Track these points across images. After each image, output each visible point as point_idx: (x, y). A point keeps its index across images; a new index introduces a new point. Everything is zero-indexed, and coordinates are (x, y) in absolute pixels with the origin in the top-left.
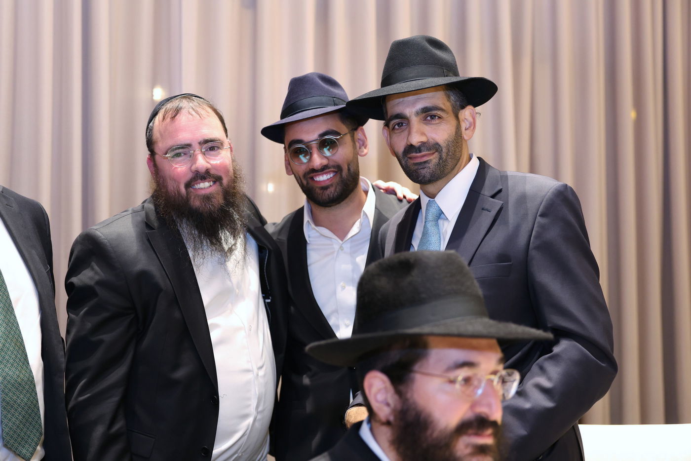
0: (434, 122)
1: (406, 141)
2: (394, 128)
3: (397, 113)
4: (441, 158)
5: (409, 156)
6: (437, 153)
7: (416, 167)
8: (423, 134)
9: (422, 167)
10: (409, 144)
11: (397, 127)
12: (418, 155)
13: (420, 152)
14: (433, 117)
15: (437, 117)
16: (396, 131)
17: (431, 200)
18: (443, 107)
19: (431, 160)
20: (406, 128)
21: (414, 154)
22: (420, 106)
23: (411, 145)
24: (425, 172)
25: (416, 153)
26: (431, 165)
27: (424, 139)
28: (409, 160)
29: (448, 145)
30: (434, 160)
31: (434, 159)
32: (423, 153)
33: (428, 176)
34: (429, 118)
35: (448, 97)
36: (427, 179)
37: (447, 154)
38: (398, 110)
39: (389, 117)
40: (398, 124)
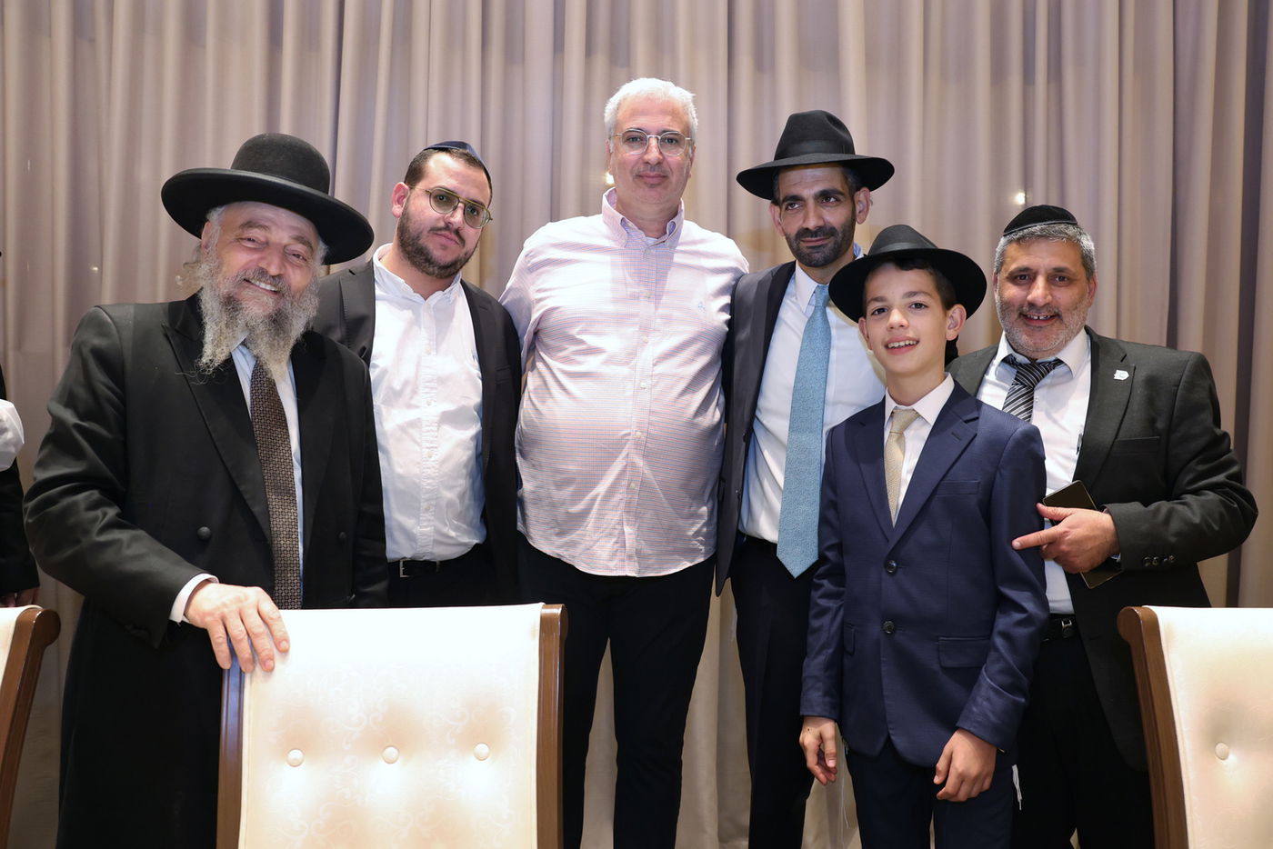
0: (830, 205)
1: (801, 222)
2: (787, 209)
3: (792, 194)
4: (835, 244)
5: (801, 240)
6: (832, 238)
8: (821, 217)
9: (814, 251)
12: (814, 239)
13: (816, 236)
15: (832, 200)
16: (787, 212)
18: (840, 189)
19: (826, 244)
20: (801, 210)
21: (810, 239)
22: (818, 188)
23: (807, 229)
25: (811, 236)
26: (827, 251)
27: (821, 223)
28: (800, 243)
30: (830, 245)
31: (830, 243)
32: (818, 238)
33: (822, 260)
35: (846, 178)
36: (820, 263)
37: (843, 238)
38: (795, 191)
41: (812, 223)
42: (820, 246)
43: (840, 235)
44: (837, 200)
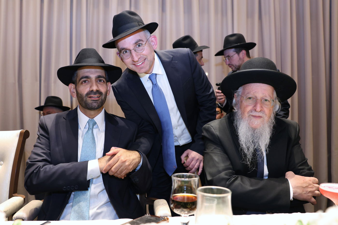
0: (101, 83)
2: (82, 83)
3: (86, 76)
4: (102, 100)
5: (90, 96)
6: (101, 97)
7: (92, 102)
8: (98, 86)
9: (95, 102)
10: (91, 90)
11: (83, 82)
13: (96, 94)
14: (100, 81)
15: (102, 81)
16: (84, 84)
17: (90, 119)
18: (105, 77)
19: (99, 100)
20: (89, 83)
21: (92, 95)
22: (96, 75)
24: (95, 105)
25: (94, 94)
27: (98, 89)
28: (88, 98)
29: (105, 94)
33: (97, 106)
34: (99, 81)
37: (105, 98)
38: (87, 74)
39: (80, 77)
40: (84, 81)
41: (95, 88)
42: (96, 100)
43: (104, 96)
44: (104, 82)
